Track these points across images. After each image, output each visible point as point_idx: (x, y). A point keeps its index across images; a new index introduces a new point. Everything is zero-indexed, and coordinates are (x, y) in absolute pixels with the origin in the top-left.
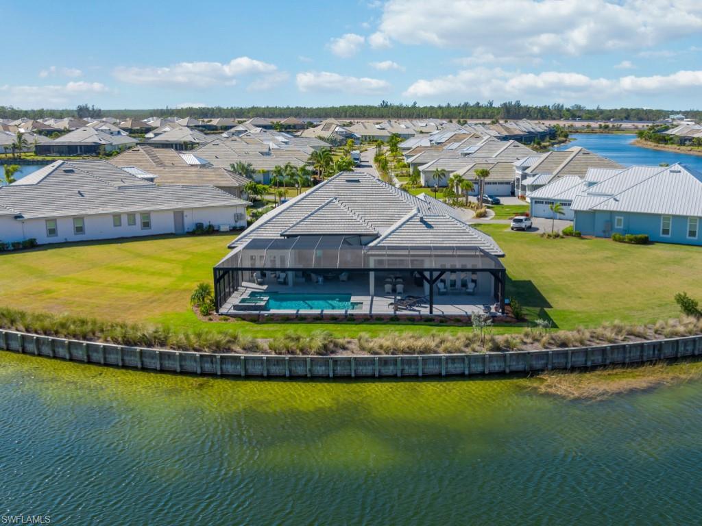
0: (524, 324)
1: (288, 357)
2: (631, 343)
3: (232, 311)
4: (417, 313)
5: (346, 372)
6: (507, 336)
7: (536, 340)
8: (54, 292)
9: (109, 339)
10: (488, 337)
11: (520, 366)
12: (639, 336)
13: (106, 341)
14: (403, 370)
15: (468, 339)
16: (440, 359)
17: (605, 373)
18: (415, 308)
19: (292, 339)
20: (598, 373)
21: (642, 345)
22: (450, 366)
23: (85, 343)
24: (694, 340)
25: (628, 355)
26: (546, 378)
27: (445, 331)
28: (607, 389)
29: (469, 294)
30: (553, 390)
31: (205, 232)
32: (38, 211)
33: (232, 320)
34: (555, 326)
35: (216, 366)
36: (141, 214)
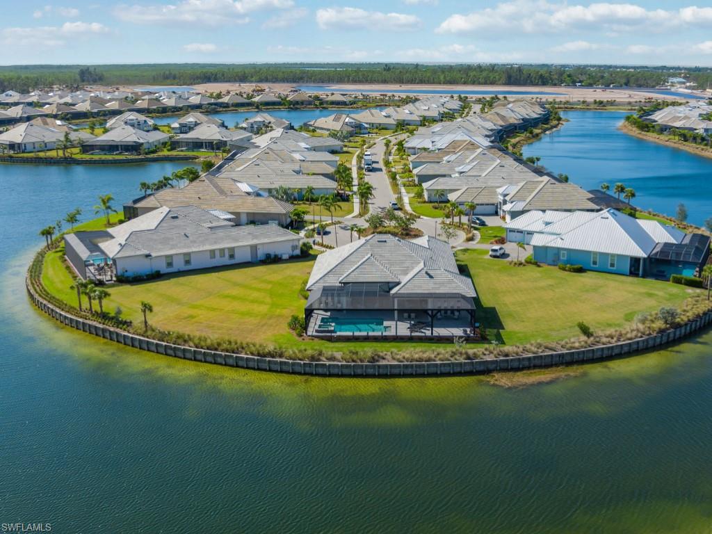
0: (486, 342)
1: (353, 364)
2: (545, 354)
3: (315, 334)
4: (423, 334)
5: (385, 372)
6: (475, 350)
7: (491, 352)
8: (195, 317)
9: (248, 353)
10: (464, 351)
11: (482, 368)
12: (551, 349)
13: (246, 354)
14: (416, 371)
15: (452, 352)
16: (437, 364)
17: (529, 372)
18: (423, 330)
19: (354, 353)
20: (525, 372)
21: (552, 355)
22: (442, 368)
23: (235, 355)
24: (584, 352)
25: (543, 361)
26: (496, 375)
27: (439, 347)
28: (527, 381)
29: (456, 319)
30: (497, 383)
31: (272, 260)
32: (160, 250)
33: (316, 340)
34: (503, 343)
35: (312, 369)
36: (229, 249)
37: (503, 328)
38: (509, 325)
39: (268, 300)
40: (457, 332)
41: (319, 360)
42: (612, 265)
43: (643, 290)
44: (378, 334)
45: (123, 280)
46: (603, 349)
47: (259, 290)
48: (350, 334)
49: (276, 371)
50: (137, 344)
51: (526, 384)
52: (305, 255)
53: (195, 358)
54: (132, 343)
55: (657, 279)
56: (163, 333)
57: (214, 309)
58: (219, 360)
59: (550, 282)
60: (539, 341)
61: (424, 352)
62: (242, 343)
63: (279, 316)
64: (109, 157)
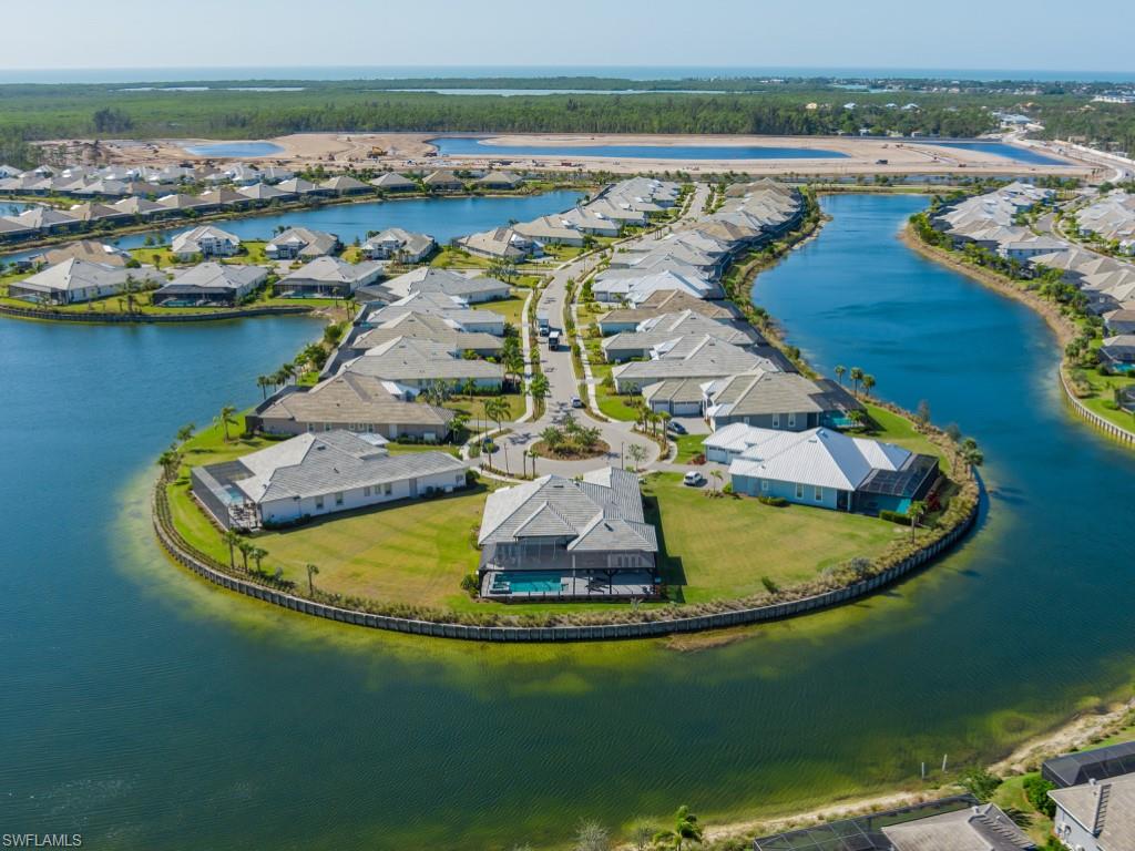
0: (664, 600)
1: (529, 629)
2: (726, 613)
3: (489, 595)
4: (602, 593)
5: (562, 637)
6: (654, 611)
7: (670, 613)
9: (422, 618)
10: (642, 612)
12: (732, 608)
13: (420, 619)
14: (593, 635)
15: (630, 614)
16: (614, 627)
18: (601, 589)
19: (530, 617)
20: (703, 633)
22: (620, 631)
24: (765, 609)
25: (723, 621)
26: (673, 637)
27: (617, 608)
28: (704, 643)
29: (636, 574)
30: (673, 646)
31: (434, 494)
32: (308, 490)
33: (491, 602)
34: (683, 602)
35: (489, 635)
36: (386, 484)
37: (685, 584)
38: (693, 579)
39: (436, 551)
40: (637, 589)
41: (495, 625)
42: (818, 498)
43: (846, 530)
44: (554, 593)
45: (270, 527)
46: (786, 606)
47: (424, 537)
48: (526, 594)
49: (452, 637)
50: (303, 608)
51: (702, 647)
52: (471, 486)
53: (366, 623)
54: (298, 607)
55: (866, 515)
56: (330, 597)
57: (379, 565)
58: (392, 626)
59: (747, 520)
60: (719, 599)
61: (601, 615)
62: (415, 608)
63: (449, 573)
64: (192, 312)
